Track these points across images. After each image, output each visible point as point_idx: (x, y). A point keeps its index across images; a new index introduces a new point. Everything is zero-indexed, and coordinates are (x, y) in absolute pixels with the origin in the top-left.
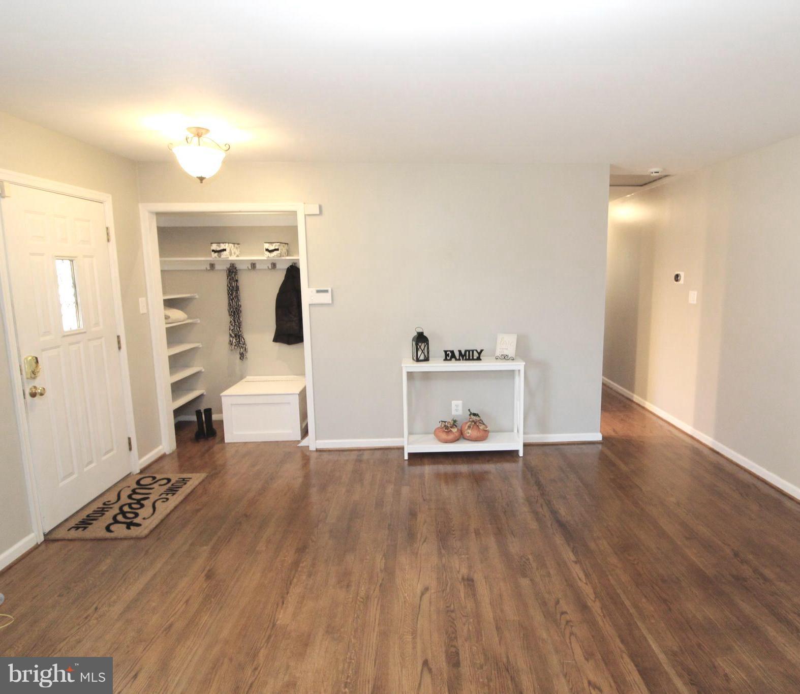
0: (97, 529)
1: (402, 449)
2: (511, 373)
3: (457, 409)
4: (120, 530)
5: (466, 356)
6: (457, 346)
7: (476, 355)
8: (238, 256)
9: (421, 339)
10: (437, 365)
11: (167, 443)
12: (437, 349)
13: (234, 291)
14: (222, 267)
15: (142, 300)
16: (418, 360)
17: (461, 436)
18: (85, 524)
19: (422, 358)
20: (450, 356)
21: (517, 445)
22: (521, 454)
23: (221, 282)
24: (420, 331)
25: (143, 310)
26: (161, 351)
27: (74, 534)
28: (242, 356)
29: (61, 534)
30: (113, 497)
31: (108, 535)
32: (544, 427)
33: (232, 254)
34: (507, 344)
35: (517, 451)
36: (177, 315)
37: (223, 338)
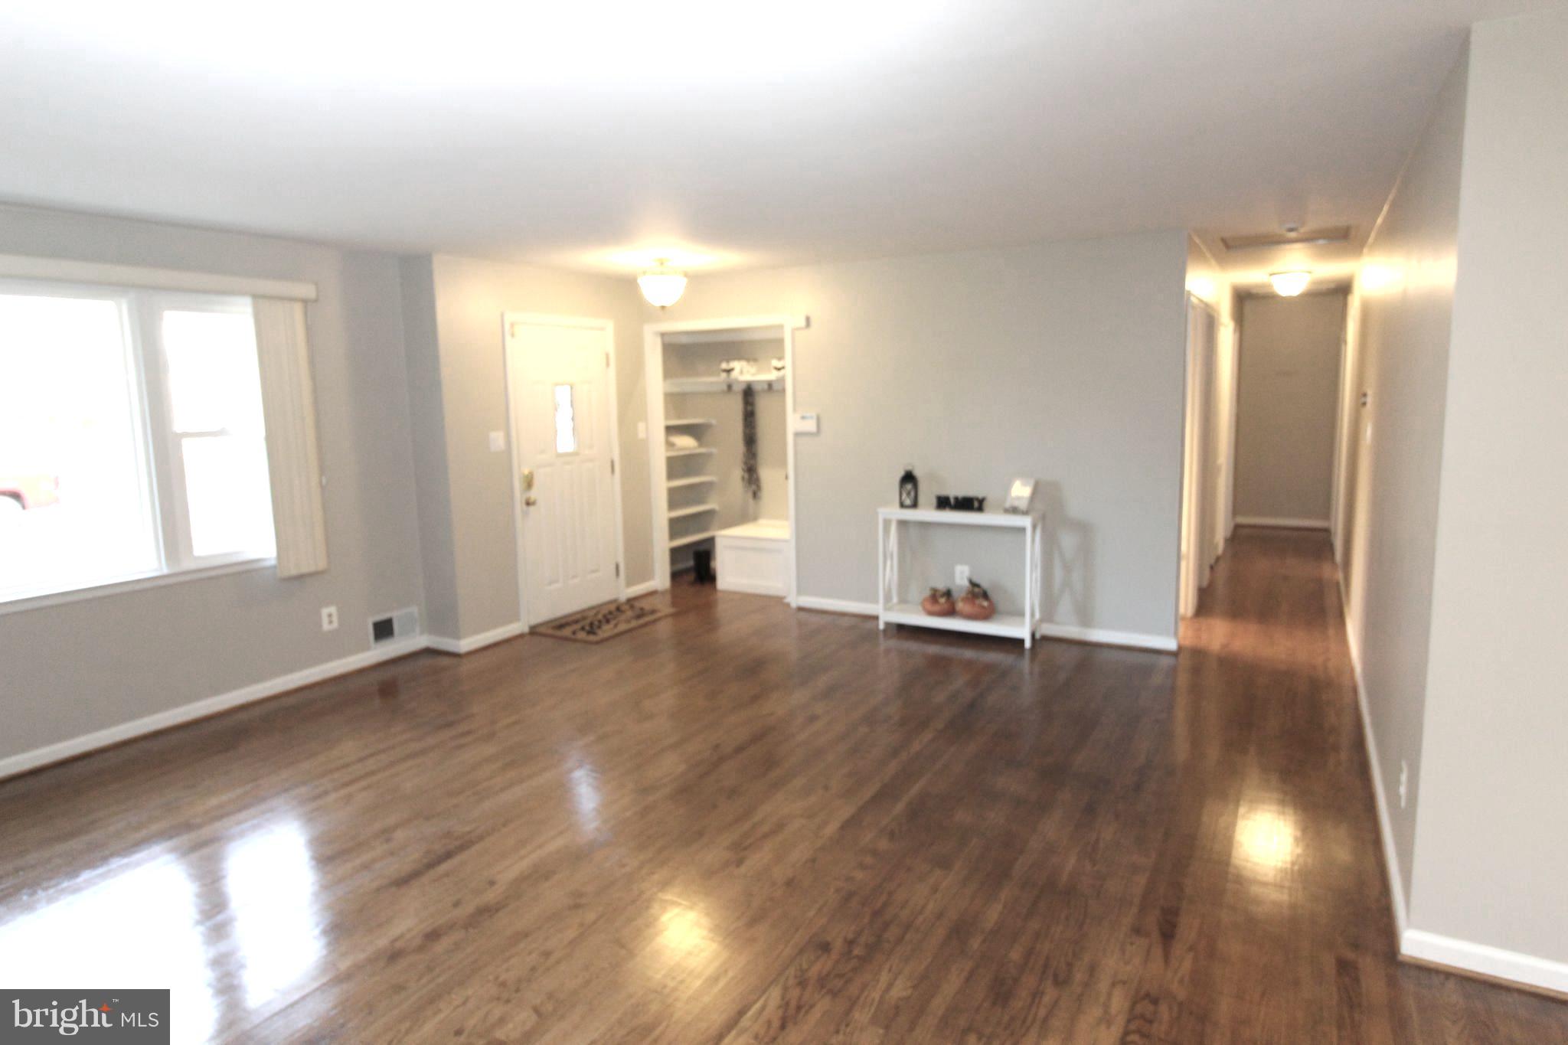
0: (567, 632)
1: (876, 618)
2: (1022, 530)
3: (960, 577)
4: (582, 635)
5: (966, 504)
6: (954, 492)
7: (976, 504)
8: (753, 375)
9: (909, 478)
10: (928, 514)
11: (660, 579)
12: (928, 493)
13: (749, 417)
14: (738, 389)
15: (641, 426)
16: (902, 505)
17: (951, 612)
18: (561, 626)
19: (908, 502)
20: (943, 503)
21: (1022, 631)
22: (1028, 644)
23: (736, 405)
24: (909, 468)
25: (642, 435)
26: (660, 485)
27: (550, 632)
28: (755, 495)
29: (543, 630)
30: (592, 613)
31: (573, 637)
32: (1086, 618)
33: (744, 372)
34: (1021, 491)
35: (1021, 642)
36: (686, 443)
37: (737, 473)
